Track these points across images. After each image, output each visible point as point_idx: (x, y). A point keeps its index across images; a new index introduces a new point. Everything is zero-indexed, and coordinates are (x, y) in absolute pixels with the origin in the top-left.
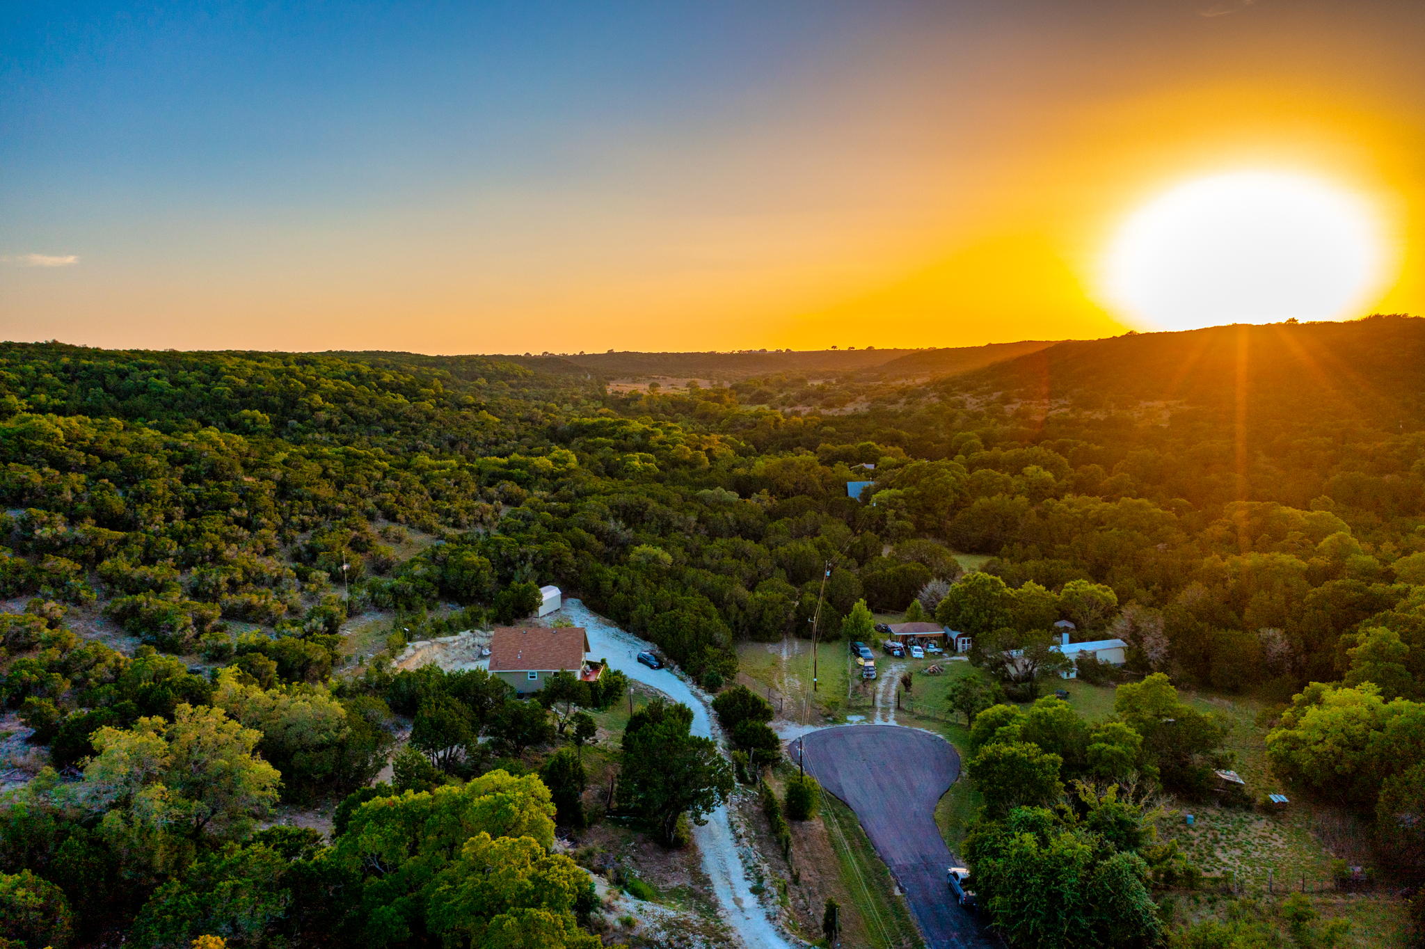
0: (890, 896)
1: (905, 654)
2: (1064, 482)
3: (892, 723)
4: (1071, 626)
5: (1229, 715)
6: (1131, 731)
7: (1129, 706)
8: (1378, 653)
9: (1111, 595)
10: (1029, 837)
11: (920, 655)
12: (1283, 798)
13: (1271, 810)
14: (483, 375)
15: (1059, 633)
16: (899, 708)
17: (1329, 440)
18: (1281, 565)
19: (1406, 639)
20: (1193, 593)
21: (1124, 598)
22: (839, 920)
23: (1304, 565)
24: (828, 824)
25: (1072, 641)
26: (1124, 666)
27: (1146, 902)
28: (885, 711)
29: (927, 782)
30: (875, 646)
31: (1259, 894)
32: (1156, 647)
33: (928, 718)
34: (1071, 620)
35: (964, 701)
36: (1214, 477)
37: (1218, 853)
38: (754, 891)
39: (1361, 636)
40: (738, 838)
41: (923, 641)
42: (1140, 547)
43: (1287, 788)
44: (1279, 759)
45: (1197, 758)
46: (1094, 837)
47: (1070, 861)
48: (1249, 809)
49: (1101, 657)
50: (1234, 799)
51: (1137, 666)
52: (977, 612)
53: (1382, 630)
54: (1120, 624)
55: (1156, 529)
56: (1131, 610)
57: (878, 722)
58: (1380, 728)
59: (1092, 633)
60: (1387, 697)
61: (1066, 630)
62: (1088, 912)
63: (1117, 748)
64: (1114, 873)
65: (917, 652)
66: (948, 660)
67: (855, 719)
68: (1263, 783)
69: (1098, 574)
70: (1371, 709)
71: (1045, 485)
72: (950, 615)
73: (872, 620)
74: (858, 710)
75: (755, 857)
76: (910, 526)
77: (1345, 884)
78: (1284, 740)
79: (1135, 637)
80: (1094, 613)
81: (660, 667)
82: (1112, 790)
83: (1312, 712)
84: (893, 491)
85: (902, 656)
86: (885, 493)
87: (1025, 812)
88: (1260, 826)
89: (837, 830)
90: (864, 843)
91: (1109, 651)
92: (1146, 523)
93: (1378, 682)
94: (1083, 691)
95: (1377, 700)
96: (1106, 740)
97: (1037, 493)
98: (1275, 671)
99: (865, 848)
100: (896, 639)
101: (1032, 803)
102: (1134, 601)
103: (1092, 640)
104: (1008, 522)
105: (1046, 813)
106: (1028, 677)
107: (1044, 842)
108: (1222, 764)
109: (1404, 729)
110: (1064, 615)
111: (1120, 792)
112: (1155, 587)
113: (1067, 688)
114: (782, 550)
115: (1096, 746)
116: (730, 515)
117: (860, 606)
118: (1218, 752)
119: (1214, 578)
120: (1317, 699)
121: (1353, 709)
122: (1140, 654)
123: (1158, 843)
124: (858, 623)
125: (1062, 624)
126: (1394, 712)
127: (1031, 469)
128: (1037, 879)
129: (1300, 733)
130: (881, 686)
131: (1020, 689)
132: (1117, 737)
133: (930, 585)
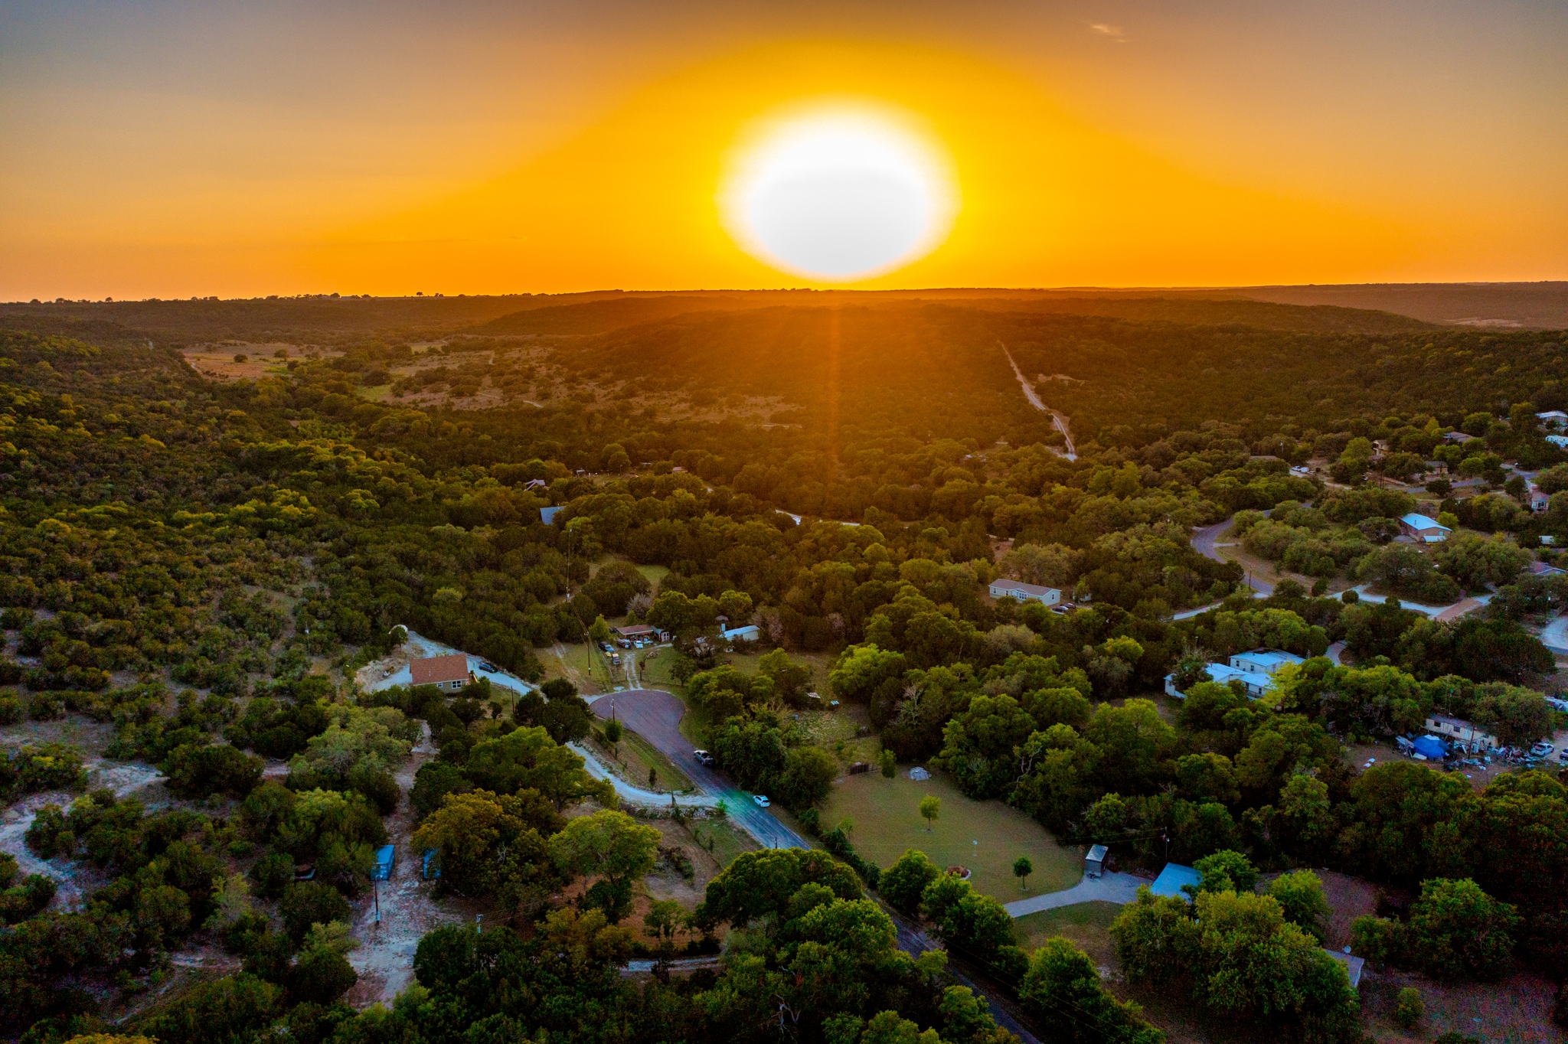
0: (670, 767)
1: (631, 647)
2: (702, 501)
3: (641, 689)
4: (726, 619)
5: (814, 664)
6: (770, 679)
7: (766, 667)
8: (879, 627)
9: (749, 599)
10: (736, 728)
11: (641, 646)
12: (837, 702)
13: (832, 708)
14: (43, 357)
15: (719, 623)
16: (641, 680)
17: (881, 451)
18: (842, 571)
19: (892, 620)
20: (794, 593)
21: (757, 601)
22: (657, 776)
23: (854, 569)
24: (628, 743)
25: (728, 629)
26: (758, 641)
27: (781, 746)
28: (634, 682)
29: (670, 717)
30: (611, 643)
31: (825, 743)
32: (775, 630)
33: (658, 684)
34: (724, 615)
35: (680, 673)
36: (804, 487)
37: (809, 730)
38: (610, 772)
39: (872, 619)
40: (591, 753)
41: (640, 637)
42: (761, 559)
43: (839, 698)
44: (835, 684)
45: (799, 688)
46: (761, 724)
47: (753, 734)
48: (822, 709)
49: (746, 637)
50: (816, 706)
51: (766, 642)
52: (672, 616)
53: (882, 616)
54: (756, 617)
55: (769, 544)
56: (760, 609)
57: (632, 689)
58: (876, 665)
59: (739, 623)
60: (880, 649)
61: (723, 621)
62: (760, 753)
63: (764, 688)
64: (769, 736)
65: (639, 644)
66: (658, 647)
67: (619, 689)
68: (829, 697)
69: (738, 581)
70: (873, 656)
71: (690, 504)
72: (655, 620)
73: (607, 625)
74: (619, 684)
75: (604, 760)
76: (600, 546)
77: (859, 734)
78: (837, 675)
79: (764, 624)
80: (740, 610)
81: (496, 671)
82: (766, 705)
83: (849, 660)
84: (583, 519)
85: (630, 648)
86: (577, 521)
87: (732, 718)
88: (826, 716)
89: (633, 744)
90: (649, 747)
91: (749, 633)
92: (763, 540)
93: (877, 643)
94: (737, 658)
95: (875, 652)
96: (758, 685)
97: (687, 512)
98: (837, 637)
99: (651, 750)
100: (623, 637)
101: (734, 714)
102: (762, 603)
103: (739, 627)
104: (671, 540)
105: (741, 717)
106: (709, 654)
107: (741, 729)
108: (809, 690)
109: (885, 664)
110: (723, 613)
111: (769, 706)
112: (772, 589)
113: (729, 658)
114: (526, 578)
115: (755, 687)
116: (471, 550)
117: (600, 618)
118: (809, 684)
119: (807, 583)
120: (851, 654)
121: (865, 657)
122: (767, 634)
123: (785, 724)
124: (600, 628)
125: (720, 618)
126: (883, 657)
127: (678, 492)
128: (740, 743)
129: (843, 671)
130: (625, 667)
131: (705, 661)
132: (762, 682)
133: (636, 599)
